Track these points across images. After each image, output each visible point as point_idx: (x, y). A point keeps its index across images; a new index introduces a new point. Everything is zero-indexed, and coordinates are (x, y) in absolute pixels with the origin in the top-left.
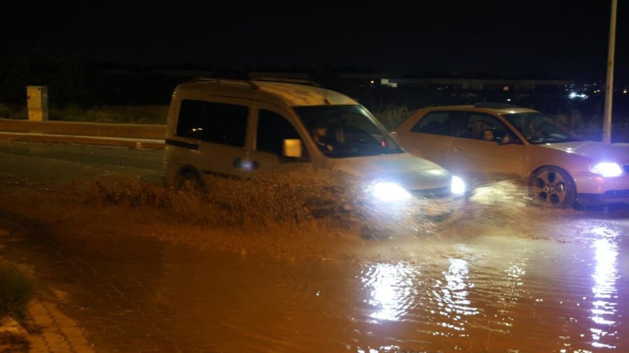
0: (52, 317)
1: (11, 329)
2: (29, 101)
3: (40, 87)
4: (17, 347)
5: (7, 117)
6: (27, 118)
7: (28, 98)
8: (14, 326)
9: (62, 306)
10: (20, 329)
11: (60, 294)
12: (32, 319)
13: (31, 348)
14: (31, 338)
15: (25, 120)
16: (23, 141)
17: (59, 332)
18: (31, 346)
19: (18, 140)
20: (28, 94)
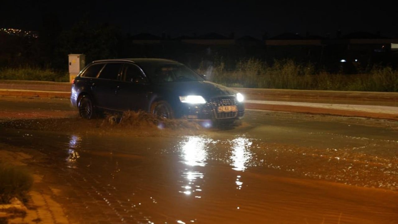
0: (46, 202)
1: (16, 206)
2: (70, 67)
3: (79, 55)
4: (18, 214)
5: (54, 81)
6: (69, 81)
7: (69, 64)
8: (18, 204)
9: (54, 197)
10: (22, 206)
11: (56, 191)
12: (33, 202)
13: (27, 216)
14: (28, 211)
15: (67, 83)
16: (60, 98)
17: (48, 210)
18: (27, 215)
19: (56, 97)
20: (70, 61)
